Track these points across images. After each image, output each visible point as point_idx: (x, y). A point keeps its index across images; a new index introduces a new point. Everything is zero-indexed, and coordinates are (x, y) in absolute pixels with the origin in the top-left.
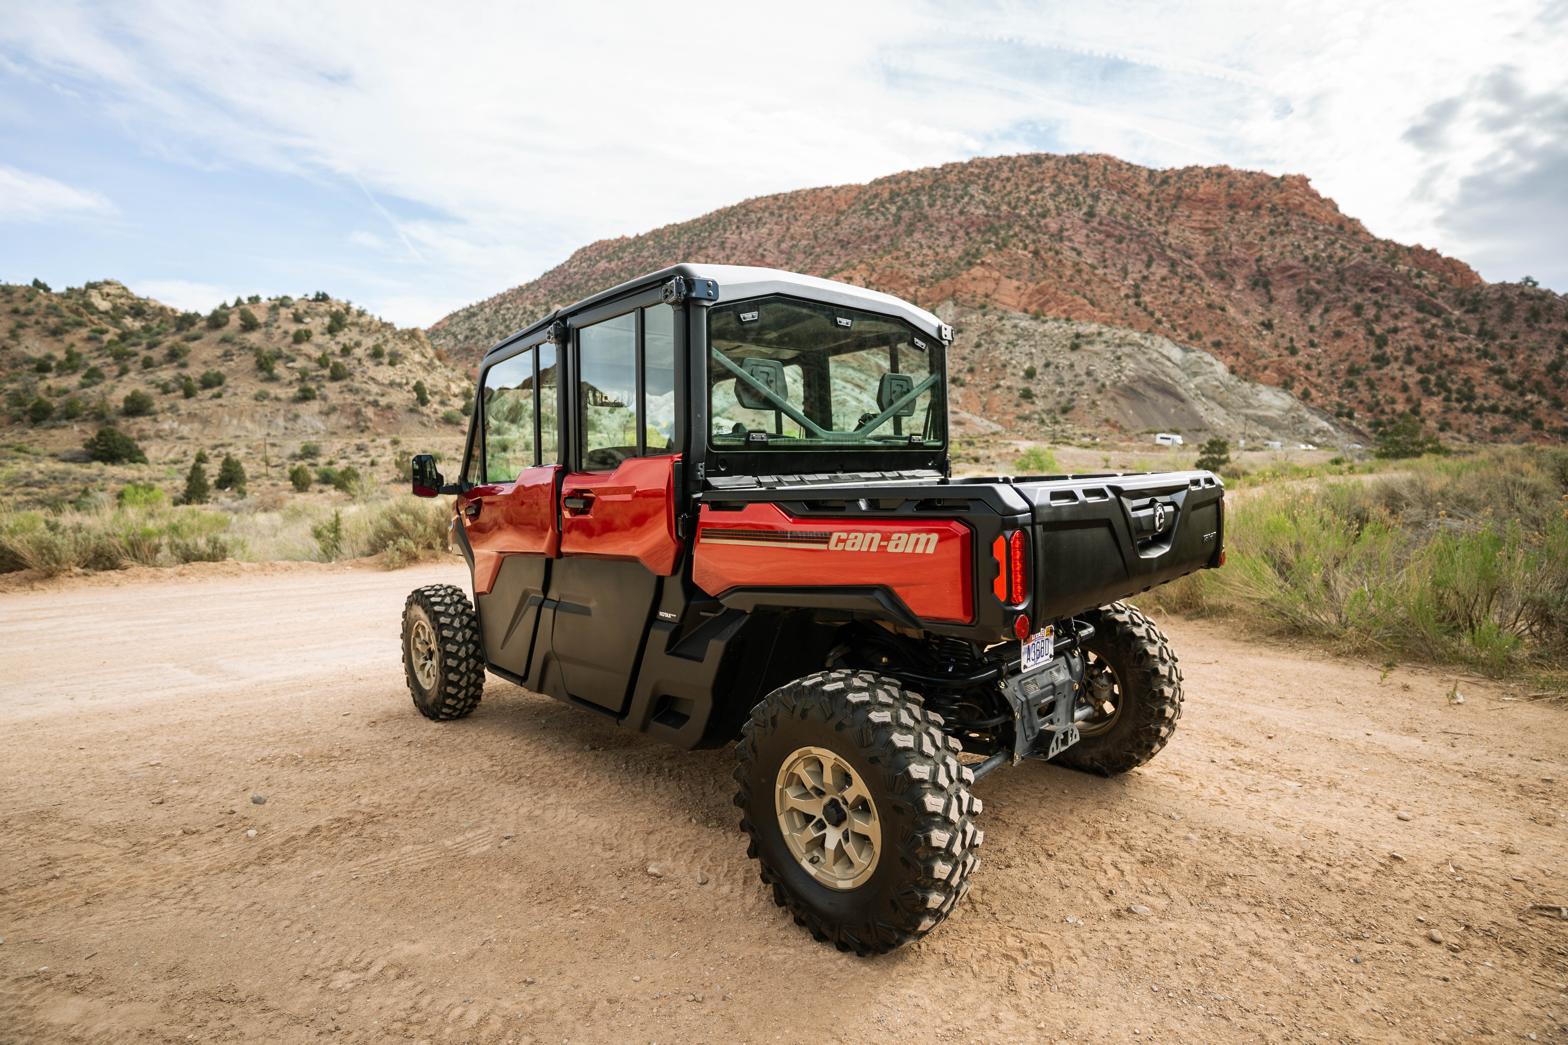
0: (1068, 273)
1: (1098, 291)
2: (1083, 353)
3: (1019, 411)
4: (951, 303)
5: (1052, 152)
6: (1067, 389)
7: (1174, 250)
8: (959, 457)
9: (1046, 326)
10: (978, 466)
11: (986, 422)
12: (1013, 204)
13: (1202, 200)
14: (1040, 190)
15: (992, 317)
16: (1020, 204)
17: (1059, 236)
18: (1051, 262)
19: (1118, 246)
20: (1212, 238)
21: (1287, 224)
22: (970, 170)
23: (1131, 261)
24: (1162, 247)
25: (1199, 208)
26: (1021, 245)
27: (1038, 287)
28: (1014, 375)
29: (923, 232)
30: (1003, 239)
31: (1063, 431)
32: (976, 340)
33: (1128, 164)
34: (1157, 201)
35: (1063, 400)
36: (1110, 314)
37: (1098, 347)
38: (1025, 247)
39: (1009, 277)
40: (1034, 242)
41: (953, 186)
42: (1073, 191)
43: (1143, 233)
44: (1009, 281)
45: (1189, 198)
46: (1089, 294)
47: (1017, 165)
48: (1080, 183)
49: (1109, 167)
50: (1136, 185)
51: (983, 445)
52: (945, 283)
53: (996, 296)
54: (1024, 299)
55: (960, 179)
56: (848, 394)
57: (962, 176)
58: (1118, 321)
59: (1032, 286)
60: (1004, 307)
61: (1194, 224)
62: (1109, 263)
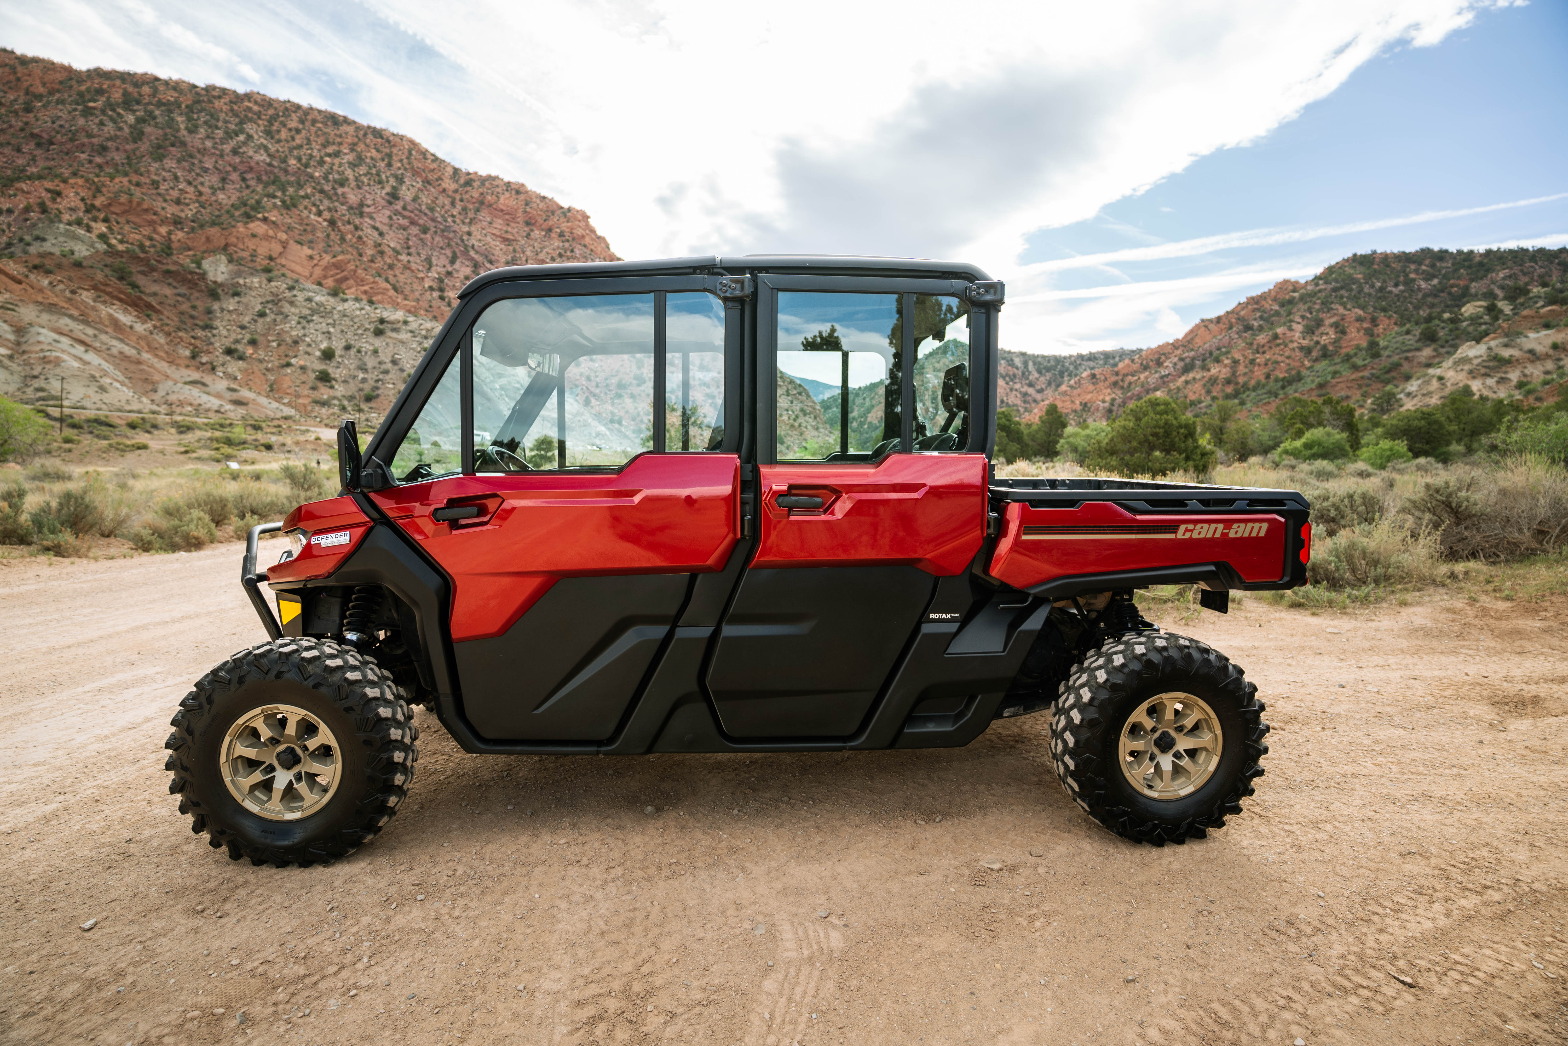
0: (370, 252)
1: (402, 278)
2: (388, 340)
3: (315, 395)
4: (223, 258)
5: (351, 117)
6: (372, 376)
7: (477, 252)
8: (244, 443)
9: (346, 305)
10: (270, 454)
11: (275, 405)
12: (304, 161)
13: (502, 211)
14: (336, 154)
15: (280, 285)
16: (312, 163)
17: (359, 209)
18: (350, 236)
19: (423, 236)
20: (511, 248)
21: (572, 251)
22: (247, 104)
23: (435, 254)
24: (466, 246)
25: (500, 217)
26: (314, 209)
27: (334, 260)
28: (308, 354)
29: (179, 161)
30: (292, 198)
31: (367, 420)
32: (259, 307)
33: (433, 155)
34: (462, 200)
35: (367, 387)
36: (414, 304)
37: (404, 336)
38: (319, 213)
39: (299, 243)
40: (330, 210)
41: (222, 116)
42: (375, 166)
43: (447, 229)
44: (299, 246)
45: (490, 205)
46: (391, 279)
47: (309, 117)
48: (383, 160)
49: (414, 153)
50: (440, 179)
51: (274, 430)
52: (214, 231)
53: (283, 261)
54: (318, 272)
55: (232, 110)
56: (63, 351)
57: (235, 108)
58: (422, 312)
59: (327, 258)
60: (295, 276)
61: (495, 231)
62: (413, 250)
